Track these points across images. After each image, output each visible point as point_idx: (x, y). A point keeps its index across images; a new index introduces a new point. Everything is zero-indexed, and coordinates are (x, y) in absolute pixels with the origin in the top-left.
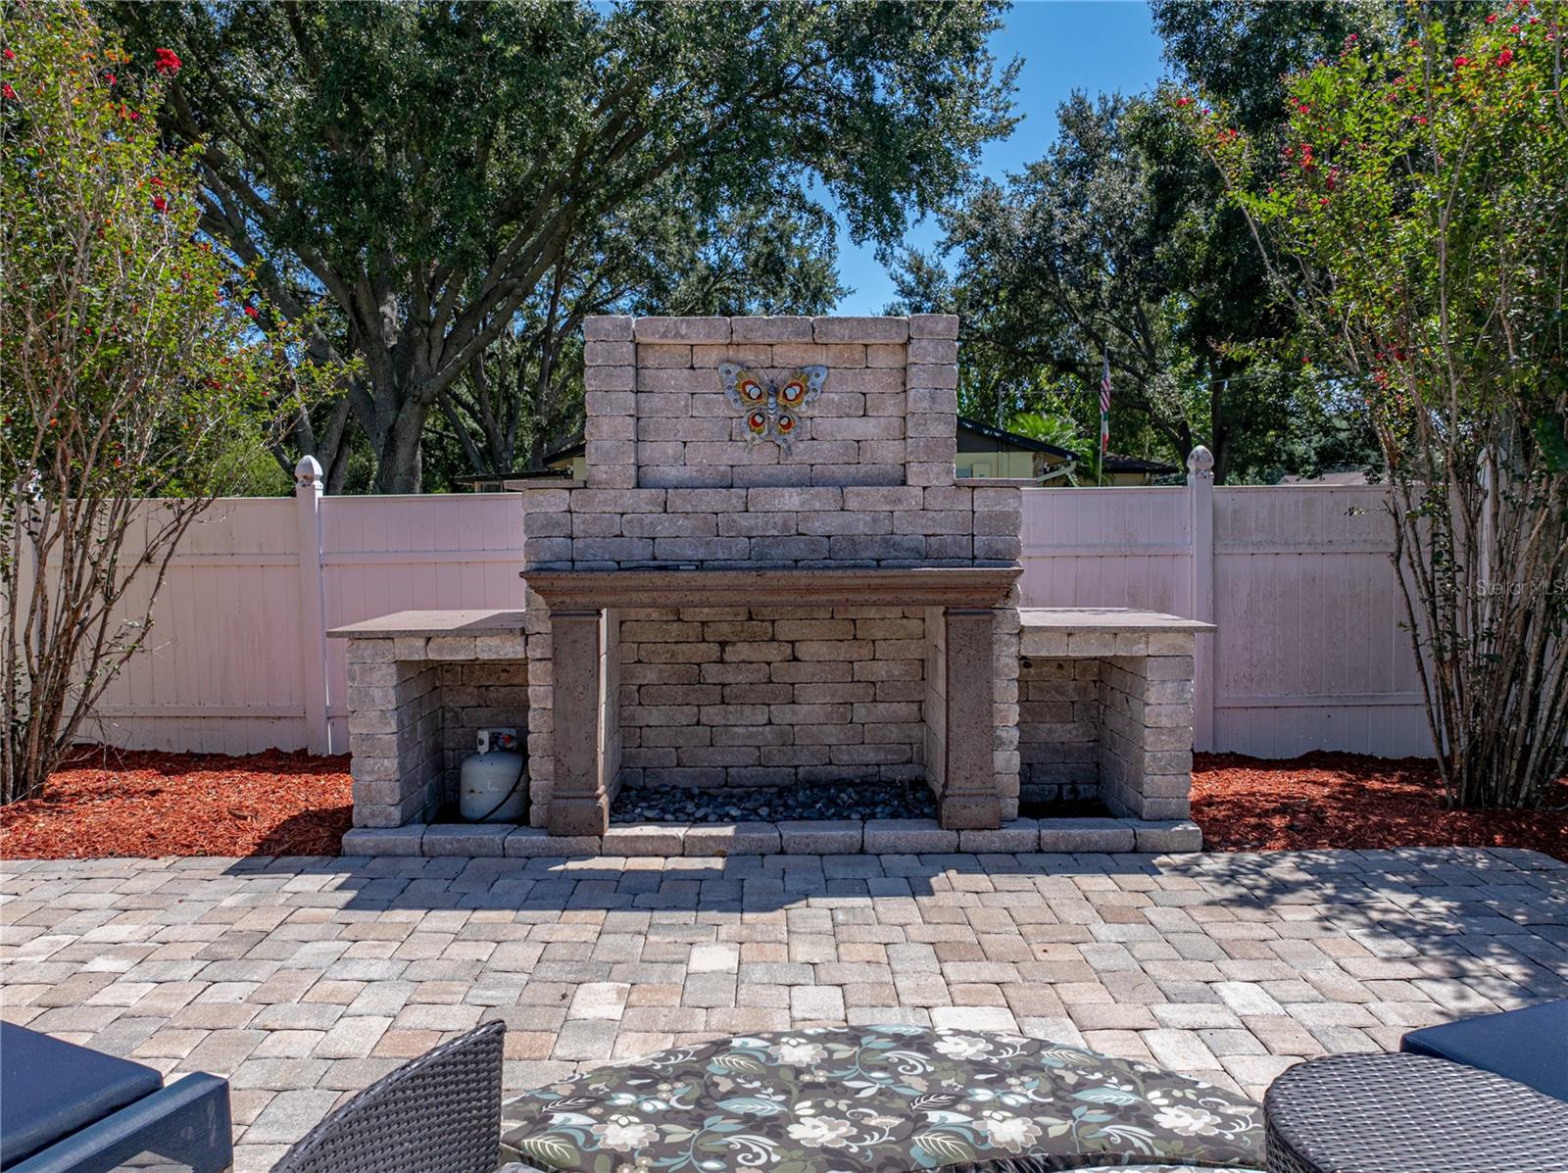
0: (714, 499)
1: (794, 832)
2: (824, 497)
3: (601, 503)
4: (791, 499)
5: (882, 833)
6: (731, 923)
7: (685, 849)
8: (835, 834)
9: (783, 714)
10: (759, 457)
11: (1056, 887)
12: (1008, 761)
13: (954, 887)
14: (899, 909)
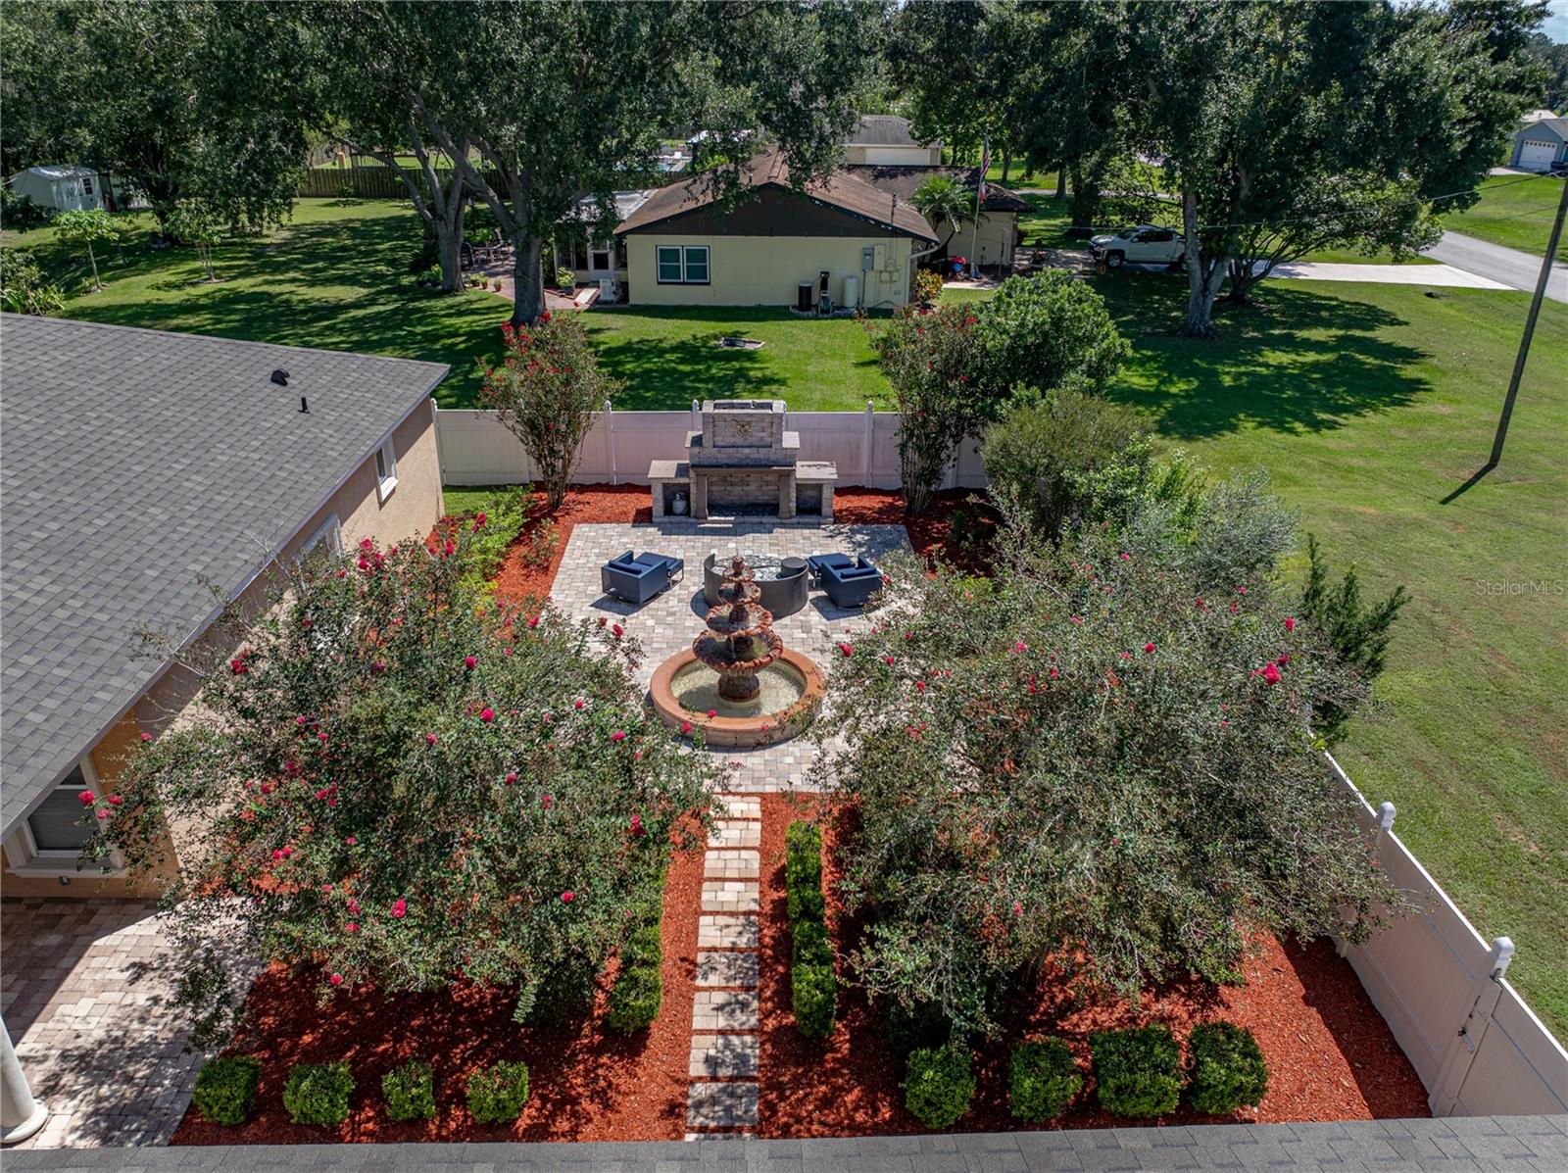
0: (730, 450)
1: (748, 519)
2: (754, 450)
3: (706, 451)
4: (747, 450)
5: (765, 519)
6: (734, 539)
7: (724, 522)
8: (755, 519)
9: (746, 488)
10: (739, 440)
11: (797, 532)
12: (793, 505)
13: (778, 531)
14: (766, 536)
